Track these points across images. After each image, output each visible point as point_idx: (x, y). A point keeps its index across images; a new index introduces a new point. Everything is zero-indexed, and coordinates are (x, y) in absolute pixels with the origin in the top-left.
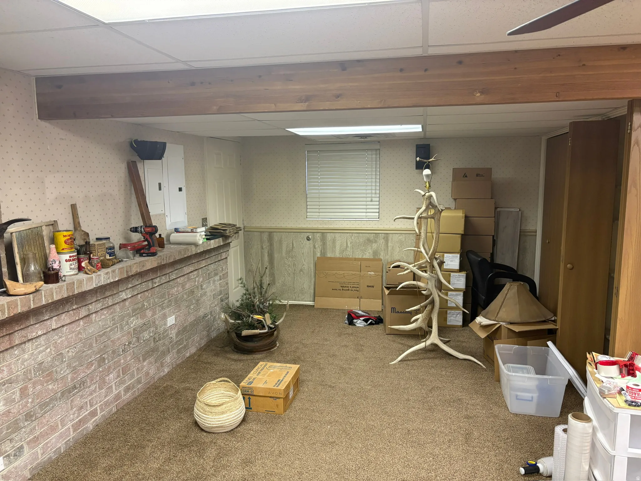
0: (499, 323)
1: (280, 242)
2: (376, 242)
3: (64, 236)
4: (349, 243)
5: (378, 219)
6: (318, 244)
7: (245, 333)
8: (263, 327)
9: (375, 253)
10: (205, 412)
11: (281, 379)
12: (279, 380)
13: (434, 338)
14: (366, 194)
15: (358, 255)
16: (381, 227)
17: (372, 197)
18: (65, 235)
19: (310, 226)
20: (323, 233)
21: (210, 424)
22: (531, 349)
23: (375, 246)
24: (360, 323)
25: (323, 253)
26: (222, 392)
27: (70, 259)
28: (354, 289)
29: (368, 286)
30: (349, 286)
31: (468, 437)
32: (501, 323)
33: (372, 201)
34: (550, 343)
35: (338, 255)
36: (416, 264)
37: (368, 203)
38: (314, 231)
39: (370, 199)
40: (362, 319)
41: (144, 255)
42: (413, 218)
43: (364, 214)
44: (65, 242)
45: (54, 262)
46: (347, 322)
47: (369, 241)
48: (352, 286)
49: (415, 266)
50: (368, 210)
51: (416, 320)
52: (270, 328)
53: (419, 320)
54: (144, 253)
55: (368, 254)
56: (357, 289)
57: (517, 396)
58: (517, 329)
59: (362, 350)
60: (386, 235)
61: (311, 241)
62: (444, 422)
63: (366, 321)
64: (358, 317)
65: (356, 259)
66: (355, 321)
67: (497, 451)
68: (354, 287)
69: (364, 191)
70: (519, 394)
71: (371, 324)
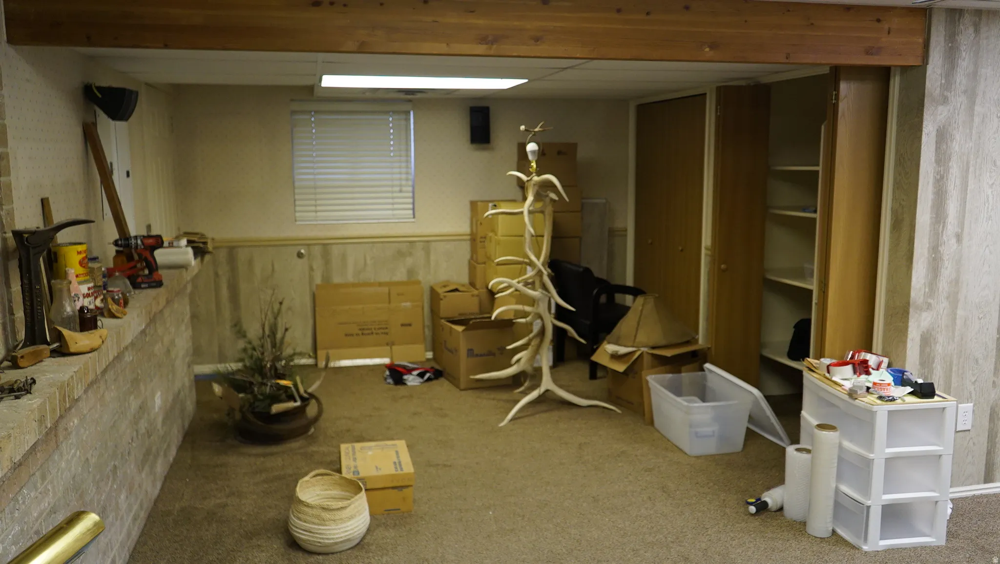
0: (640, 350)
1: (250, 262)
2: (411, 254)
3: (78, 252)
4: (368, 259)
5: (413, 220)
6: (318, 264)
7: (276, 408)
8: (291, 398)
9: (411, 272)
10: (323, 522)
11: (397, 461)
12: (395, 463)
13: (547, 383)
14: (392, 180)
15: (384, 277)
16: (418, 231)
17: (401, 186)
18: (80, 252)
19: (302, 234)
20: (326, 247)
21: (333, 539)
22: (687, 376)
23: (409, 261)
24: (412, 380)
25: (326, 279)
26: (318, 493)
27: (88, 292)
28: (379, 331)
29: (402, 325)
30: (373, 327)
31: (664, 489)
32: (643, 349)
33: (401, 191)
34: (708, 366)
35: (350, 278)
36: (520, 279)
37: (395, 195)
38: (309, 244)
39: (397, 189)
40: (415, 373)
41: (143, 286)
42: (522, 213)
43: (390, 212)
44: (81, 263)
45: (77, 299)
46: (390, 381)
47: (401, 254)
48: (377, 327)
49: (519, 282)
50: (396, 206)
51: (518, 361)
52: (303, 399)
53: (523, 361)
54: (143, 282)
55: (400, 275)
56: (386, 331)
57: (696, 433)
58: (668, 353)
59: (446, 416)
60: (428, 243)
61: (305, 260)
62: (626, 480)
63: (421, 375)
64: (409, 371)
65: (380, 284)
66: (405, 377)
67: (708, 498)
68: (381, 328)
69: (389, 176)
70: (698, 430)
71: (429, 379)
